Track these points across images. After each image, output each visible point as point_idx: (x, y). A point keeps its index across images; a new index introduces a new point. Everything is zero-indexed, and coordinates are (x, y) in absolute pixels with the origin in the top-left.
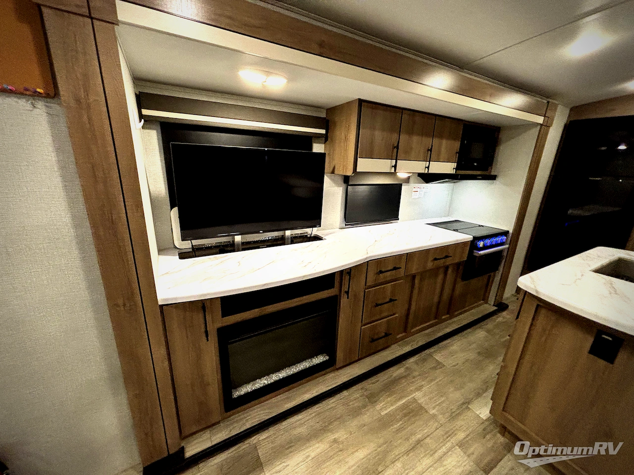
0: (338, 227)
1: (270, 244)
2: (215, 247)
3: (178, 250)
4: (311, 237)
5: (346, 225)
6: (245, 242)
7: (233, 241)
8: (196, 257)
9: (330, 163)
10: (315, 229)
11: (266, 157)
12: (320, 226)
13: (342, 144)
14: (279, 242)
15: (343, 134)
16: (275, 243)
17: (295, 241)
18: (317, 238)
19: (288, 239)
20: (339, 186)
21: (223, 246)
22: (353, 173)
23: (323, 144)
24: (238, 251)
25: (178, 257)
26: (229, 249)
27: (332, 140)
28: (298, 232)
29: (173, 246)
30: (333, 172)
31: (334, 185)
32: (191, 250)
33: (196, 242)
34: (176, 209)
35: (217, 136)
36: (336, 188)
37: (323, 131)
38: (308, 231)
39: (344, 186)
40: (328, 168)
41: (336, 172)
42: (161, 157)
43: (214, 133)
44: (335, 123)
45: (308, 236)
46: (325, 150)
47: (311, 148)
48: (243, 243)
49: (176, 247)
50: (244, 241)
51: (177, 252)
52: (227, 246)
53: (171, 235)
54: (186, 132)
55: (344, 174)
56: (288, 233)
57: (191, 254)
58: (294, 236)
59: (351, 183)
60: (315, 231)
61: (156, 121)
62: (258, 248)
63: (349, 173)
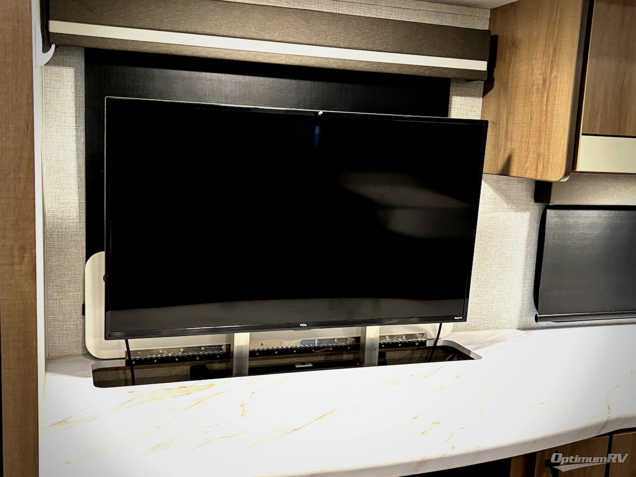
0: (516, 324)
1: (321, 358)
2: (183, 359)
3: (93, 362)
4: (435, 347)
5: (537, 319)
6: (258, 351)
7: (229, 346)
8: (134, 384)
9: (496, 145)
10: (447, 327)
11: (317, 130)
12: (464, 319)
13: (535, 98)
14: (345, 357)
15: (537, 72)
16: (333, 358)
17: (390, 355)
18: (454, 353)
19: (372, 348)
20: (518, 207)
21: (203, 357)
22: (566, 175)
23: (479, 96)
24: (240, 374)
25: (91, 380)
26: (217, 366)
27: (505, 88)
28: (399, 331)
29: (80, 351)
30: (505, 171)
31: (506, 206)
32: (122, 363)
33: (138, 345)
34: (99, 258)
35: (211, 80)
36: (513, 214)
37: (481, 66)
38: (429, 330)
39: (535, 209)
40: (491, 159)
41: (515, 170)
42: (77, 130)
43: (204, 74)
44: (514, 45)
45: (429, 344)
46: (483, 112)
47: (445, 107)
48: (253, 354)
49: (88, 354)
50: (257, 347)
51: (90, 365)
52: (211, 358)
53: (80, 322)
54: (140, 70)
55: (539, 178)
56: (373, 333)
57: (121, 375)
58: (388, 340)
59: (554, 201)
60: (450, 332)
61: (78, 47)
62: (290, 368)
63: (555, 173)
